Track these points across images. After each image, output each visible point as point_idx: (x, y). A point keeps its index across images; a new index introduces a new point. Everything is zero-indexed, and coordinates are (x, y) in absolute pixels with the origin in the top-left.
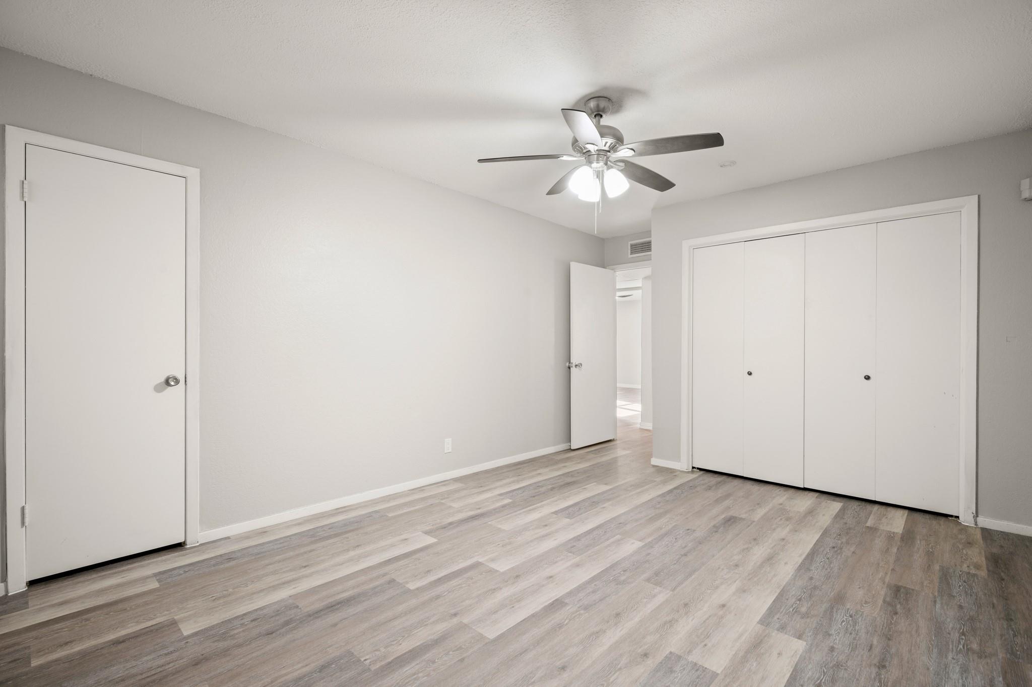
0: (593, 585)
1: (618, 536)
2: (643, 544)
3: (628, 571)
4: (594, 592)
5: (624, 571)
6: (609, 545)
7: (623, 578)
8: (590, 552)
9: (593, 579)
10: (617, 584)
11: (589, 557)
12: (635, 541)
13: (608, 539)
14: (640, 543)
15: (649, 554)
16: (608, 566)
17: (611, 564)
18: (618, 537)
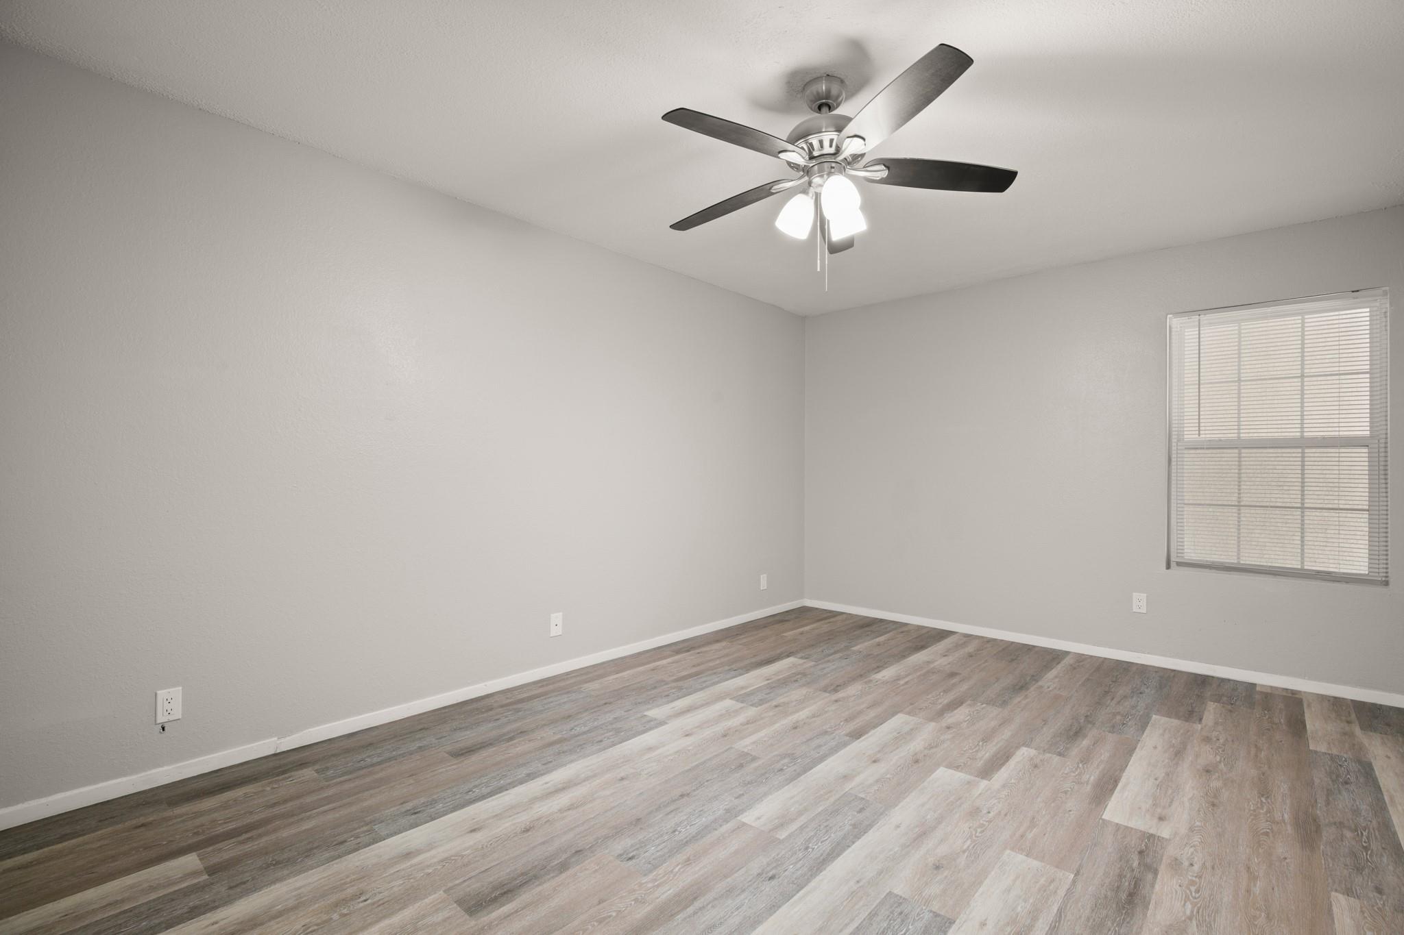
0: (821, 753)
1: (782, 837)
2: (739, 818)
3: (776, 771)
4: (820, 746)
5: (782, 770)
6: (800, 813)
7: (786, 761)
8: (832, 800)
9: (823, 758)
10: (793, 754)
11: (831, 792)
12: (753, 825)
13: (802, 828)
14: (743, 820)
15: (738, 797)
16: (802, 777)
17: (799, 779)
18: (782, 835)
